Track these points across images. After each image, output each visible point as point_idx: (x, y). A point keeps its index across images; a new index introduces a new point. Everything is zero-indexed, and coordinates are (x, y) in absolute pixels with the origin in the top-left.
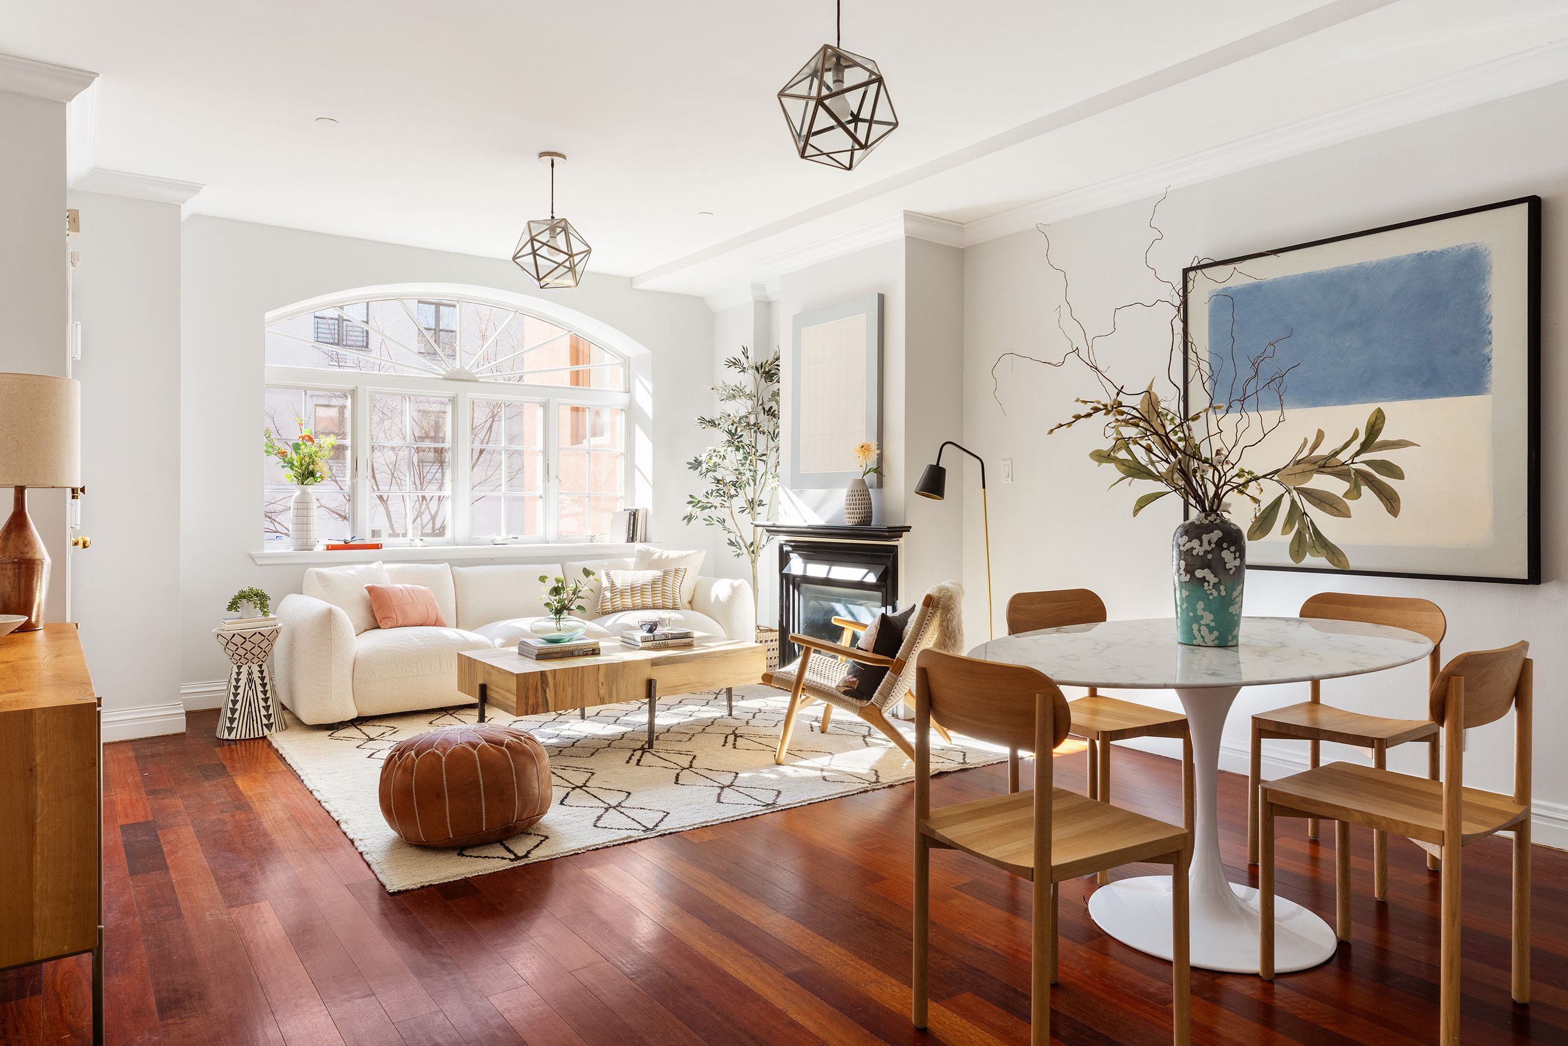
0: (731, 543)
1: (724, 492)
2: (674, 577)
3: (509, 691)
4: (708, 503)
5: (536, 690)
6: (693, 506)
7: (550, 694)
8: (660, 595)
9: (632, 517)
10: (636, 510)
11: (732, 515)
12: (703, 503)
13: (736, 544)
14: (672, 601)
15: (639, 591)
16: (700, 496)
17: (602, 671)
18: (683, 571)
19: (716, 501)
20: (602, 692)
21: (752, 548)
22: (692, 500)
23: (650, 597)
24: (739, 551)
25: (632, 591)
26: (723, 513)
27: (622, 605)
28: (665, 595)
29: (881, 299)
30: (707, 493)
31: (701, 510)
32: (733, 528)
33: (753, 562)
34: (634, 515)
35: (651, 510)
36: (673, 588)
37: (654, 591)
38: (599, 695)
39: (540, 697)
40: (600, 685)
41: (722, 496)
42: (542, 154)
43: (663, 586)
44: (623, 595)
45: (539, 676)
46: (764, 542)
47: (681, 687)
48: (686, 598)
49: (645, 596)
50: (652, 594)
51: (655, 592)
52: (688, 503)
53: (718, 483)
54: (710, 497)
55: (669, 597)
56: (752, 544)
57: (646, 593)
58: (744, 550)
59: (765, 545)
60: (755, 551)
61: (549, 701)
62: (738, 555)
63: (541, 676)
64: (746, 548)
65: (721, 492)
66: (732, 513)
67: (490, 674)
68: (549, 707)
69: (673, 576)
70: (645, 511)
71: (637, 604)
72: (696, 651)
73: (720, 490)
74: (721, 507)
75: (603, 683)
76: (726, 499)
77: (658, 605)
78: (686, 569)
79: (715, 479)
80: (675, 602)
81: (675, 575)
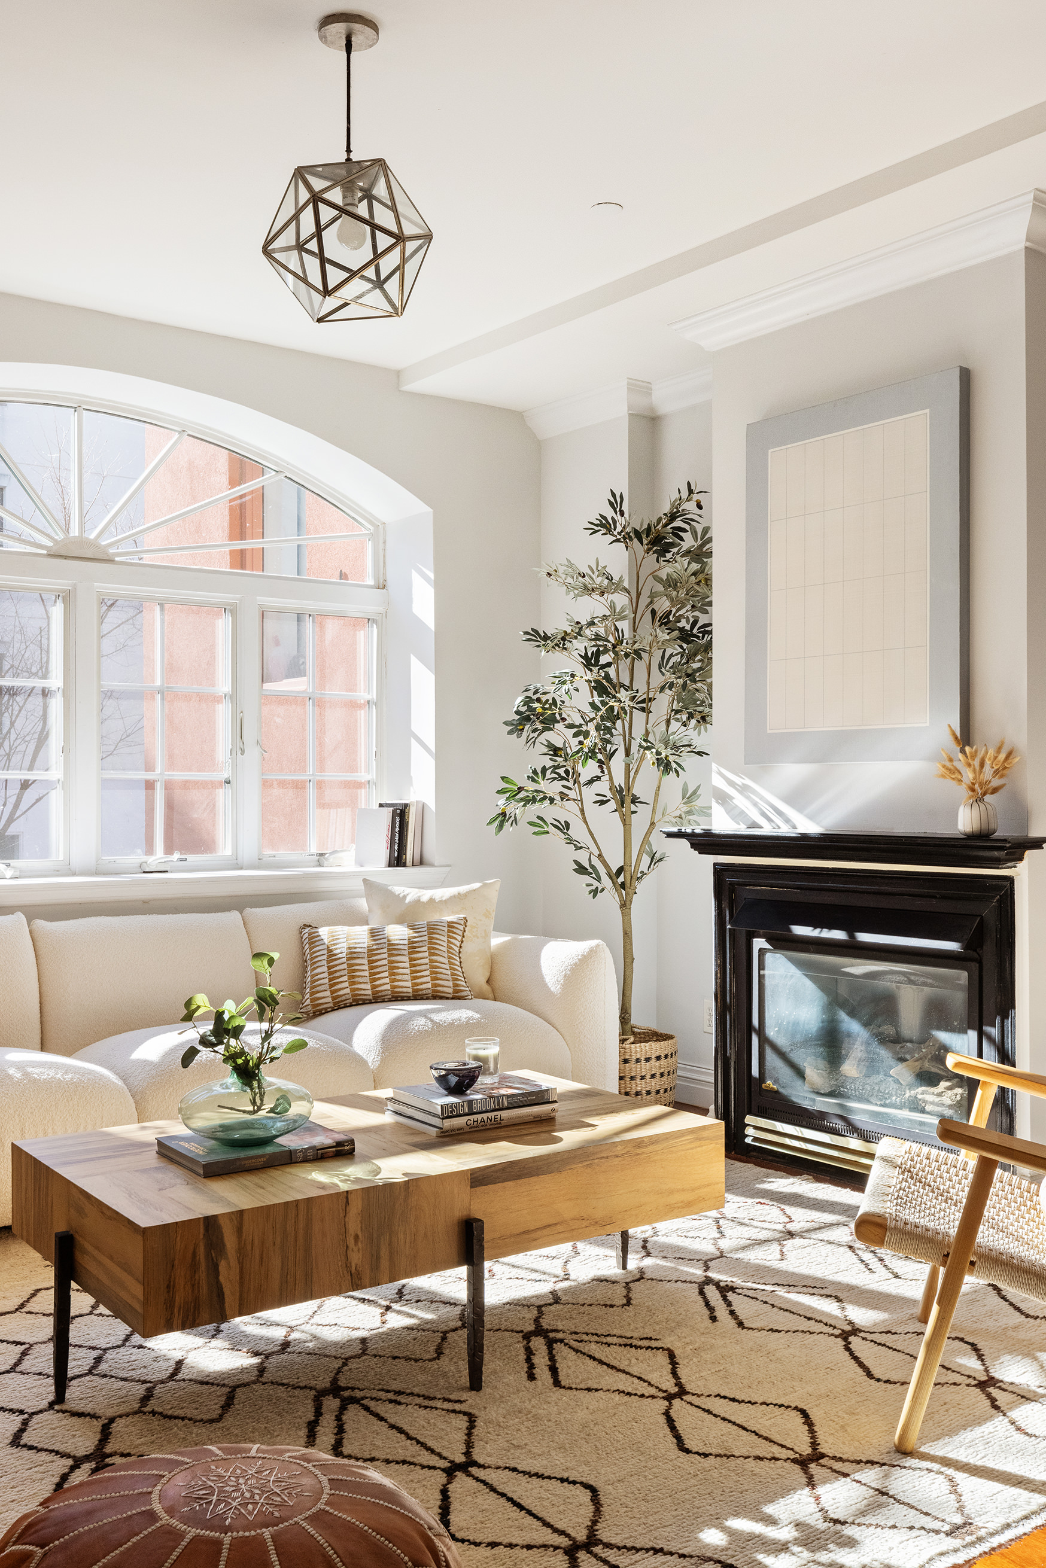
0: (581, 869)
1: (567, 772)
2: (449, 936)
3: (126, 1267)
4: (537, 791)
5: (194, 1266)
6: (508, 799)
7: (228, 1274)
8: (427, 973)
9: (398, 819)
10: (406, 806)
11: (583, 814)
12: (527, 791)
13: (590, 870)
14: (450, 984)
15: (386, 968)
16: (521, 780)
17: (356, 1206)
18: (462, 922)
19: (552, 788)
20: (356, 1258)
21: (621, 879)
22: (507, 786)
23: (408, 977)
24: (596, 884)
25: (371, 968)
26: (566, 812)
27: (353, 995)
28: (437, 973)
29: (966, 377)
30: (535, 772)
31: (524, 805)
32: (583, 837)
33: (625, 905)
34: (401, 814)
35: (431, 804)
36: (449, 957)
37: (414, 966)
38: (347, 1265)
39: (204, 1283)
40: (351, 1242)
41: (563, 778)
42: (329, 19)
43: (431, 954)
44: (353, 977)
45: (202, 1230)
46: (644, 867)
47: (539, 1233)
48: (479, 977)
49: (397, 977)
50: (413, 972)
51: (418, 968)
52: (498, 792)
53: (556, 755)
54: (540, 780)
55: (445, 977)
56: (620, 870)
57: (400, 971)
58: (606, 882)
59: (646, 871)
60: (628, 884)
61: (227, 1292)
62: (595, 892)
63: (207, 1229)
64: (611, 878)
65: (561, 771)
66: (582, 810)
67: (81, 1211)
68: (227, 1305)
69: (445, 934)
70: (420, 806)
71: (384, 993)
72: (569, 1138)
73: (559, 767)
74: (562, 799)
75: (356, 1237)
76: (570, 784)
77: (424, 992)
78: (465, 918)
79: (550, 745)
80: (457, 985)
81: (449, 931)
